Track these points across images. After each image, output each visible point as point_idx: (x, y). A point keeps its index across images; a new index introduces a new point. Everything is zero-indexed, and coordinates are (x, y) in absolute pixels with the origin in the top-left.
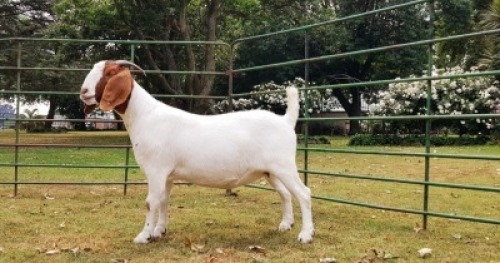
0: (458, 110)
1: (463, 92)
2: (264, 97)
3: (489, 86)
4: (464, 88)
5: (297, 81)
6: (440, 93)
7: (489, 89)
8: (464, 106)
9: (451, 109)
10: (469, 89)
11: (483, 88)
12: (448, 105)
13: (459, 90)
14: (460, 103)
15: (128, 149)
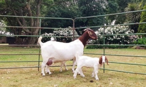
0: (119, 38)
1: (120, 32)
2: (58, 33)
3: (128, 30)
4: (121, 31)
5: (69, 28)
6: (114, 32)
7: (128, 31)
8: (121, 36)
9: (118, 37)
10: (122, 31)
11: (126, 31)
12: (116, 36)
13: (119, 32)
14: (120, 36)
15: (39, 55)
